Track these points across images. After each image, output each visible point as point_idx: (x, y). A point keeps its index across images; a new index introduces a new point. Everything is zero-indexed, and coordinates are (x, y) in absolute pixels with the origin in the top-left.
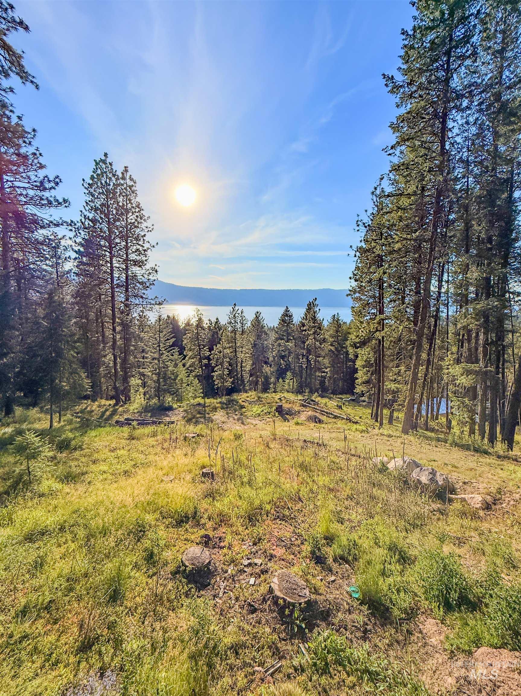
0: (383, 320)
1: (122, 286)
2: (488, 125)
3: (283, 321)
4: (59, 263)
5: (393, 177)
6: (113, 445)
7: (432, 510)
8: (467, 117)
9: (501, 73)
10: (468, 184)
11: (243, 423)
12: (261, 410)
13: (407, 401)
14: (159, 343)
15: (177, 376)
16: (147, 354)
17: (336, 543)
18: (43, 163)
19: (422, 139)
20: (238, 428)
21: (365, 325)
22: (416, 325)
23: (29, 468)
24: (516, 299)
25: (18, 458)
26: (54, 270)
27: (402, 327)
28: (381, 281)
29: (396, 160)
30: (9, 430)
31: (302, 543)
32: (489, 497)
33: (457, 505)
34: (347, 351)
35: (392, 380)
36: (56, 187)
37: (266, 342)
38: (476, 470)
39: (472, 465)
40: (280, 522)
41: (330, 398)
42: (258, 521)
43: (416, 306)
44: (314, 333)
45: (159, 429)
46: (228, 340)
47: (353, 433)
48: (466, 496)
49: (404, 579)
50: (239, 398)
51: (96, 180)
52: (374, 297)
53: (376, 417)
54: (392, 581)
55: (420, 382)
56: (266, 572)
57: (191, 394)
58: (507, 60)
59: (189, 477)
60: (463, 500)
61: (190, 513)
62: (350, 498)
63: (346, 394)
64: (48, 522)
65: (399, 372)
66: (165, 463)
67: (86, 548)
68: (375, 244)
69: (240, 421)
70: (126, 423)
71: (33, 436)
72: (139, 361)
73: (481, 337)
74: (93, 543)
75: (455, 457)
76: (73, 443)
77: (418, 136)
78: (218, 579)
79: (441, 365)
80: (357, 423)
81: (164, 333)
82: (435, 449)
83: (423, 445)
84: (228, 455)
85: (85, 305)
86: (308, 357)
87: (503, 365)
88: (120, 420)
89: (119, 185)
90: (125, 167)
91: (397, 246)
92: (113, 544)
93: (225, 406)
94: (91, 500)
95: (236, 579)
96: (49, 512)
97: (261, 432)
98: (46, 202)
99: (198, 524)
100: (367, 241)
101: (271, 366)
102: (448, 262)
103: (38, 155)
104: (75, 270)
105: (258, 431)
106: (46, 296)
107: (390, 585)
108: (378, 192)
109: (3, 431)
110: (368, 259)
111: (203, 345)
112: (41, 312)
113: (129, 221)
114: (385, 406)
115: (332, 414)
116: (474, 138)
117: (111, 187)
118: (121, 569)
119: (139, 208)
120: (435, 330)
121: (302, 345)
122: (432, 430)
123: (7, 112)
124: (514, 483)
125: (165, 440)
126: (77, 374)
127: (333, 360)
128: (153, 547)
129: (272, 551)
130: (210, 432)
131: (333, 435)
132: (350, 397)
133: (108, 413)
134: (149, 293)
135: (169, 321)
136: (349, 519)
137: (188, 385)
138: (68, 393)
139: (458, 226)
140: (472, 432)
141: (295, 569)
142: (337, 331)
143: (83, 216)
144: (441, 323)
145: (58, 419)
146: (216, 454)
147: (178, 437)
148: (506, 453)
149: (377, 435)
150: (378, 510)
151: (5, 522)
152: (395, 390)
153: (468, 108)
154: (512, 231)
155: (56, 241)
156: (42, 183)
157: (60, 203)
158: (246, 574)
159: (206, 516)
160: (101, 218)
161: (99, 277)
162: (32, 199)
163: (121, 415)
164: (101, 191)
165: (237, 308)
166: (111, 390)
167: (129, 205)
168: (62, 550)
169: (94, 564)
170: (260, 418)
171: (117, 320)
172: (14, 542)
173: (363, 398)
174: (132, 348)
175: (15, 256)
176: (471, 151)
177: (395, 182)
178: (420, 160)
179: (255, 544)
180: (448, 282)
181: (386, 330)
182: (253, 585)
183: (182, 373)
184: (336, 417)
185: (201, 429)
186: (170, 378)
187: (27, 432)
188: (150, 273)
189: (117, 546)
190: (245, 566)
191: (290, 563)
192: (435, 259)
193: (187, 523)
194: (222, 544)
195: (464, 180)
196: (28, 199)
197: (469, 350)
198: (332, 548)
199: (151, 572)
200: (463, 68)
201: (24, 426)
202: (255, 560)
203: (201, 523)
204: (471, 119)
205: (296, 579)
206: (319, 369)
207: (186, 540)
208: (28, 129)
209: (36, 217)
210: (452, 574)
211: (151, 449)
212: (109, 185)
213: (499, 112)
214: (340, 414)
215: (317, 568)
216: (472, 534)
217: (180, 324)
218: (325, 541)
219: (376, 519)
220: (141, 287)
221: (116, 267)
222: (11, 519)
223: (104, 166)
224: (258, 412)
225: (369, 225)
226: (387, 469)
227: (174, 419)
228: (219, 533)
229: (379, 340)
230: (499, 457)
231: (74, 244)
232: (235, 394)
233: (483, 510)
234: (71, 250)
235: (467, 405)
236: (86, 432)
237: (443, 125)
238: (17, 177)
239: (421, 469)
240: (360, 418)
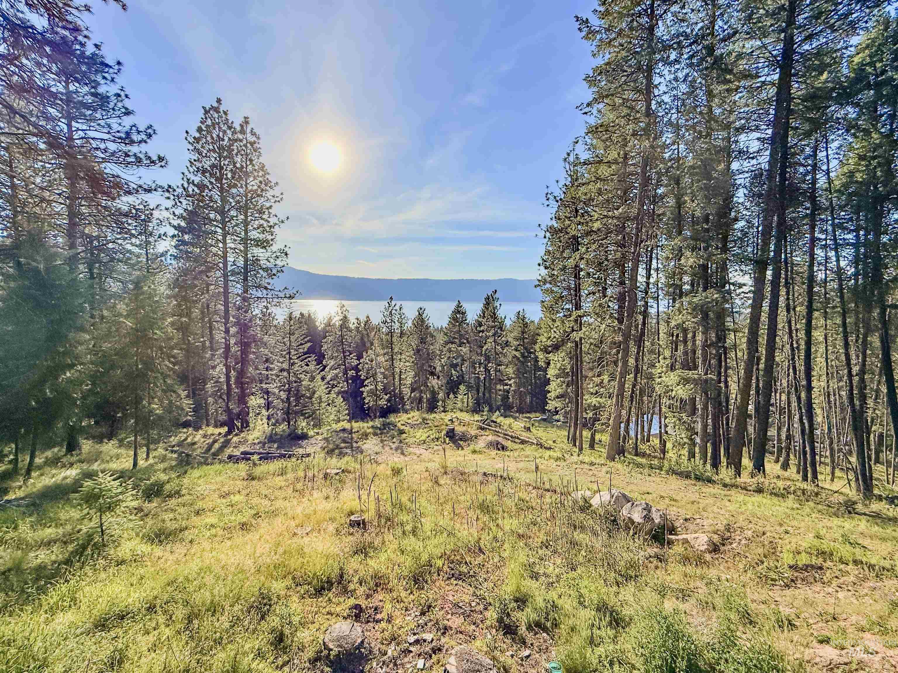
0: (580, 316)
1: (238, 274)
2: (700, 83)
3: (455, 319)
4: (150, 243)
5: (589, 141)
6: (226, 489)
7: (647, 556)
8: (675, 72)
9: (713, 23)
10: (678, 152)
11: (403, 453)
12: (427, 435)
13: (612, 419)
14: (289, 349)
15: (314, 393)
16: (272, 364)
17: (530, 605)
18: (130, 108)
19: (624, 97)
20: (397, 460)
21: (558, 323)
22: (621, 321)
23: (101, 524)
24: (738, 291)
25: (85, 512)
26: (143, 252)
27: (604, 326)
28: (577, 269)
29: (592, 121)
30: (73, 473)
31: (486, 609)
32: (716, 536)
33: (678, 549)
34: (537, 357)
35: (592, 394)
36: (148, 141)
37: (432, 347)
38: (699, 503)
39: (694, 497)
40: (455, 582)
41: (515, 418)
42: (426, 582)
43: (621, 298)
44: (494, 335)
45: (289, 465)
46: (382, 345)
47: (546, 462)
48: (689, 537)
49: (618, 647)
50: (397, 420)
51: (204, 133)
52: (569, 289)
53: (573, 440)
54: (603, 650)
55: (627, 394)
56: (440, 650)
57: (332, 417)
58: (719, 8)
59: (331, 528)
60: (686, 541)
61: (334, 575)
62: (546, 545)
63: (535, 412)
64: (130, 600)
65: (602, 382)
66: (299, 510)
67: (187, 632)
68: (569, 222)
69: (399, 451)
70: (243, 459)
71: (109, 479)
72: (261, 374)
73: (699, 337)
74: (197, 626)
75: (673, 488)
76: (168, 487)
77: (619, 93)
78: (374, 664)
79: (651, 373)
80: (550, 449)
81: (296, 336)
82: (648, 478)
83: (633, 474)
84: (385, 497)
85: (185, 299)
86: (486, 366)
87: (726, 372)
88: (235, 454)
89: (236, 140)
90: (245, 118)
91: (597, 225)
92: (227, 625)
93: (379, 432)
94: (194, 565)
95: (399, 662)
96: (132, 585)
97: (427, 465)
98: (133, 160)
99: (345, 591)
100: (559, 219)
101: (438, 378)
102: (658, 246)
103: (123, 97)
104: (173, 251)
105: (423, 464)
106: (131, 286)
107: (600, 656)
108: (572, 158)
109: (63, 475)
110: (560, 242)
111: (349, 351)
112: (121, 307)
113: (250, 188)
114: (585, 425)
115: (518, 438)
116: (684, 97)
117: (225, 143)
118: (237, 659)
119: (263, 170)
120: (643, 330)
121: (479, 351)
122: (644, 455)
123: (80, 38)
124: (745, 516)
125: (298, 479)
126: (174, 392)
127: (518, 369)
128: (283, 627)
129: (446, 622)
130: (359, 466)
131: (521, 465)
132: (540, 416)
133: (217, 446)
134: (277, 283)
135: (303, 320)
136: (545, 574)
137: (329, 405)
138: (160, 418)
139: (668, 202)
140: (692, 455)
141: (478, 643)
142: (523, 333)
143: (185, 179)
144: (650, 321)
145: (144, 456)
146: (369, 495)
147: (316, 474)
148: (733, 481)
149: (576, 463)
150: (581, 559)
151: (65, 604)
152: (597, 405)
153: (677, 61)
154: (730, 210)
155: (147, 212)
156: (128, 134)
157: (153, 162)
158: (411, 654)
159: (356, 579)
160: (211, 183)
161: (206, 262)
162: (113, 154)
163: (235, 447)
164: (211, 147)
165: (393, 303)
166: (221, 414)
167: (250, 168)
168: (151, 638)
169: (198, 656)
170: (425, 446)
171: (231, 319)
172: (79, 631)
173: (557, 417)
174: (252, 356)
175: (87, 231)
176: (680, 112)
177: (591, 148)
178: (623, 122)
179: (423, 614)
180: (657, 270)
181: (584, 329)
182: (422, 670)
183: (321, 388)
184: (523, 442)
185: (347, 462)
186: (303, 396)
187: (100, 473)
188: (277, 257)
189: (232, 627)
190: (410, 644)
191: (470, 636)
192: (642, 242)
193: (329, 590)
194: (379, 616)
195: (673, 147)
196: (108, 154)
197: (686, 353)
198: (525, 613)
199: (280, 662)
200: (670, 15)
201: (95, 466)
202: (424, 635)
203: (349, 589)
204: (681, 75)
205: (479, 657)
206: (501, 381)
207: (328, 613)
208: (110, 61)
209: (118, 180)
210: (677, 637)
211: (277, 493)
212: (223, 140)
213: (711, 67)
214: (529, 438)
215: (506, 640)
216: (698, 584)
217: (317, 324)
218: (515, 605)
219: (579, 571)
220: (265, 274)
221: (231, 248)
222: (74, 600)
223: (216, 115)
224: (423, 438)
225: (561, 199)
226: (591, 506)
227: (309, 450)
228: (375, 602)
229: (576, 342)
230: (725, 485)
231: (172, 216)
232: (392, 415)
233: (710, 552)
234: (168, 225)
235: (684, 422)
236: (186, 472)
237: (647, 80)
238: (92, 124)
239: (633, 504)
240: (554, 442)
